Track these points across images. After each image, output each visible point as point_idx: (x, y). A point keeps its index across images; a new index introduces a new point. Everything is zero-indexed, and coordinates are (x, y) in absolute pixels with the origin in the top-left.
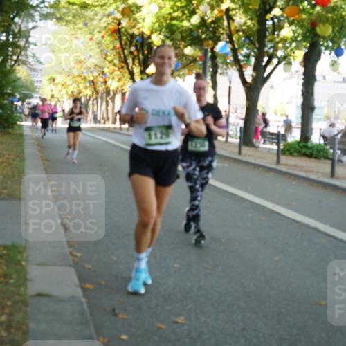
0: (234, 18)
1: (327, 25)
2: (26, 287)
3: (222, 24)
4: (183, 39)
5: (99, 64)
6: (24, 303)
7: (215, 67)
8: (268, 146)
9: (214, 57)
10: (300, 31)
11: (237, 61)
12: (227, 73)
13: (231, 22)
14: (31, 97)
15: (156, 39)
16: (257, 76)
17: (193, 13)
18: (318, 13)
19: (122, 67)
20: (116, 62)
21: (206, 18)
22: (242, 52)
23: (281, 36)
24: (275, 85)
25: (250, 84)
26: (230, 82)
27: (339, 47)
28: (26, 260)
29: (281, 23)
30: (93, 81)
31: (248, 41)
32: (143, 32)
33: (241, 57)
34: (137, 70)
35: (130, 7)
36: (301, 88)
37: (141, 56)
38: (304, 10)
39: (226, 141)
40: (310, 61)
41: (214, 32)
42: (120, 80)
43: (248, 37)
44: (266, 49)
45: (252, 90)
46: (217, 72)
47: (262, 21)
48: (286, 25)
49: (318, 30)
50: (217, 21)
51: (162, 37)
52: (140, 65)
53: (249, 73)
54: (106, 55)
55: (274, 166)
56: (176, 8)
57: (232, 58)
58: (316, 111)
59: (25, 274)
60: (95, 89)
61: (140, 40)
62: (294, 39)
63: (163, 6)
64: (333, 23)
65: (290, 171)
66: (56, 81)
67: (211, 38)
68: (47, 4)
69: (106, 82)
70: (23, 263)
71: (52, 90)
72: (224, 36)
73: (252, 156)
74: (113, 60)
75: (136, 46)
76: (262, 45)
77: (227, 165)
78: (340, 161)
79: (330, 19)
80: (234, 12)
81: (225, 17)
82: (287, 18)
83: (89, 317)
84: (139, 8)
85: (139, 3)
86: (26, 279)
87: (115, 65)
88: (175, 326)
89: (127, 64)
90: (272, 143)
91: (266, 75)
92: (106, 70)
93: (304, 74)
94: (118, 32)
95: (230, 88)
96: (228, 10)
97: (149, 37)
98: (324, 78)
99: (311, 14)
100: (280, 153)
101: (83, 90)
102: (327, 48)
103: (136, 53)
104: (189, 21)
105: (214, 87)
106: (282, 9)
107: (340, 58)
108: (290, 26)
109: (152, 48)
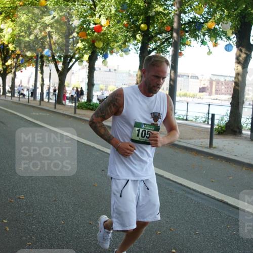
1: (100, 42)
7: (42, 62)
8: (70, 104)
9: (42, 57)
10: (86, 44)
11: (54, 59)
12: (49, 66)
15: (11, 47)
16: (65, 67)
18: (96, 36)
22: (57, 55)
23: (77, 47)
24: (74, 72)
25: (61, 72)
26: (50, 70)
27: (106, 53)
33: (56, 57)
36: (87, 74)
37: (2, 55)
38: (89, 34)
39: (48, 101)
40: (92, 61)
45: (62, 75)
46: (43, 65)
48: (80, 41)
49: (96, 44)
51: (14, 46)
52: (2, 61)
53: (60, 65)
55: (73, 115)
57: (51, 58)
58: (95, 87)
61: (2, 47)
62: (84, 49)
63: (14, 29)
64: (103, 41)
65: (81, 117)
73: (62, 110)
77: (48, 114)
79: (102, 39)
82: (80, 37)
84: (2, 30)
85: (2, 28)
88: (18, 200)
90: (72, 103)
91: (69, 66)
93: (89, 67)
95: (50, 73)
97: (7, 46)
98: (100, 69)
99: (92, 36)
100: (76, 108)
102: (101, 54)
105: (42, 73)
106: (78, 33)
107: (107, 59)
108: (82, 42)
109: (9, 52)
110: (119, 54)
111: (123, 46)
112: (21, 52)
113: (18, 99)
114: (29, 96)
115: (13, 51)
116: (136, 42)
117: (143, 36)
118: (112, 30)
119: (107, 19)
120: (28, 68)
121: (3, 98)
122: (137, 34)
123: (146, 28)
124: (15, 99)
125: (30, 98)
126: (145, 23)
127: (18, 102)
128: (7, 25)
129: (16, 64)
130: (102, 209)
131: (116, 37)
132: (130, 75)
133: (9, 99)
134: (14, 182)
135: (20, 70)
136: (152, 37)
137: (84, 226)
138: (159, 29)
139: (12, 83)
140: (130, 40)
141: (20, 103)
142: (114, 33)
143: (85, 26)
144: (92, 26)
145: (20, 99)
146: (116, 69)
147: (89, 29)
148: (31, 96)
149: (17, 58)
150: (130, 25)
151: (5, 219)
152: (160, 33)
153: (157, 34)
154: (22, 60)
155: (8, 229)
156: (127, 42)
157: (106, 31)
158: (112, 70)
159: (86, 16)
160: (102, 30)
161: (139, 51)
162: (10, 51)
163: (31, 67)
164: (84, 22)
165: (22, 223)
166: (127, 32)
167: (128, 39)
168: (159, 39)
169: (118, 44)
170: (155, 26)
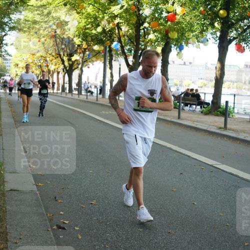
0: (121, 27)
1: (174, 32)
2: (4, 186)
3: (115, 31)
4: (92, 40)
5: (43, 55)
6: (3, 195)
7: (111, 56)
9: (111, 50)
10: (159, 36)
11: (123, 53)
12: (118, 60)
13: (120, 30)
14: (4, 75)
15: (77, 41)
16: (135, 62)
17: (98, 25)
18: (169, 25)
19: (57, 57)
20: (54, 54)
21: (106, 28)
22: (127, 48)
23: (149, 39)
25: (132, 66)
26: (120, 65)
27: (181, 44)
28: (4, 171)
29: (148, 31)
30: (40, 66)
31: (130, 41)
32: (69, 37)
33: (126, 51)
34: (65, 58)
35: (61, 22)
37: (68, 50)
38: (162, 24)
40: (166, 51)
41: (110, 37)
42: (56, 65)
43: (130, 39)
44: (140, 46)
45: (133, 70)
46: (112, 59)
47: (138, 30)
48: (152, 32)
49: (170, 35)
50: (112, 30)
51: (80, 39)
52: (68, 55)
53: (131, 60)
54: (48, 50)
56: (88, 23)
57: (121, 51)
59: (4, 179)
60: (41, 70)
61: (68, 41)
62: (156, 41)
63: (80, 21)
64: (177, 31)
66: (19, 66)
67: (108, 40)
68: (13, 21)
69: (48, 66)
70: (2, 172)
71: (16, 71)
72: (116, 39)
74: (52, 53)
75: (65, 45)
76: (138, 44)
78: (183, 109)
79: (176, 29)
80: (122, 24)
81: (116, 28)
82: (152, 28)
83: (41, 201)
84: (67, 23)
85: (66, 20)
86: (4, 181)
87: (53, 56)
88: (91, 205)
89: (60, 55)
91: (140, 61)
92: (48, 59)
93: (162, 60)
94: (54, 37)
95: (120, 68)
96: (118, 24)
97: (73, 40)
98: (174, 62)
99: (165, 26)
101: (35, 71)
102: (175, 45)
103: (65, 49)
104: (96, 30)
105: (111, 68)
106: (149, 23)
107: (182, 51)
108: (154, 33)
109: (74, 46)
110: (195, 45)
111: (200, 36)
112: (88, 46)
113: (86, 97)
114: (97, 94)
115: (79, 46)
116: (214, 31)
117: (223, 24)
118: (188, 18)
119: (181, 6)
120: (95, 63)
121: (69, 96)
122: (215, 21)
123: (226, 15)
124: (83, 97)
125: (98, 95)
126: (224, 9)
127: (86, 100)
128: (72, 17)
129: (83, 59)
130: (181, 216)
131: (192, 26)
132: (207, 68)
133: (76, 97)
134: (85, 186)
135: (86, 65)
136: (233, 24)
137: (163, 235)
138: (241, 15)
139: (79, 80)
140: (207, 29)
141: (88, 102)
142: (189, 21)
143: (157, 15)
144: (165, 14)
145: (88, 97)
146: (192, 61)
147: (161, 18)
148: (100, 94)
149: (84, 52)
150: (207, 12)
151: (77, 226)
152: (242, 20)
153: (238, 21)
154: (89, 55)
155: (80, 237)
156: (204, 31)
157: (181, 20)
158: (186, 63)
159: (158, 4)
160: (175, 19)
161: (218, 41)
162: (76, 46)
163: (98, 61)
164: (155, 11)
165: (95, 231)
166: (204, 20)
167: (205, 28)
168: (240, 27)
169: (194, 34)
170: (236, 11)
